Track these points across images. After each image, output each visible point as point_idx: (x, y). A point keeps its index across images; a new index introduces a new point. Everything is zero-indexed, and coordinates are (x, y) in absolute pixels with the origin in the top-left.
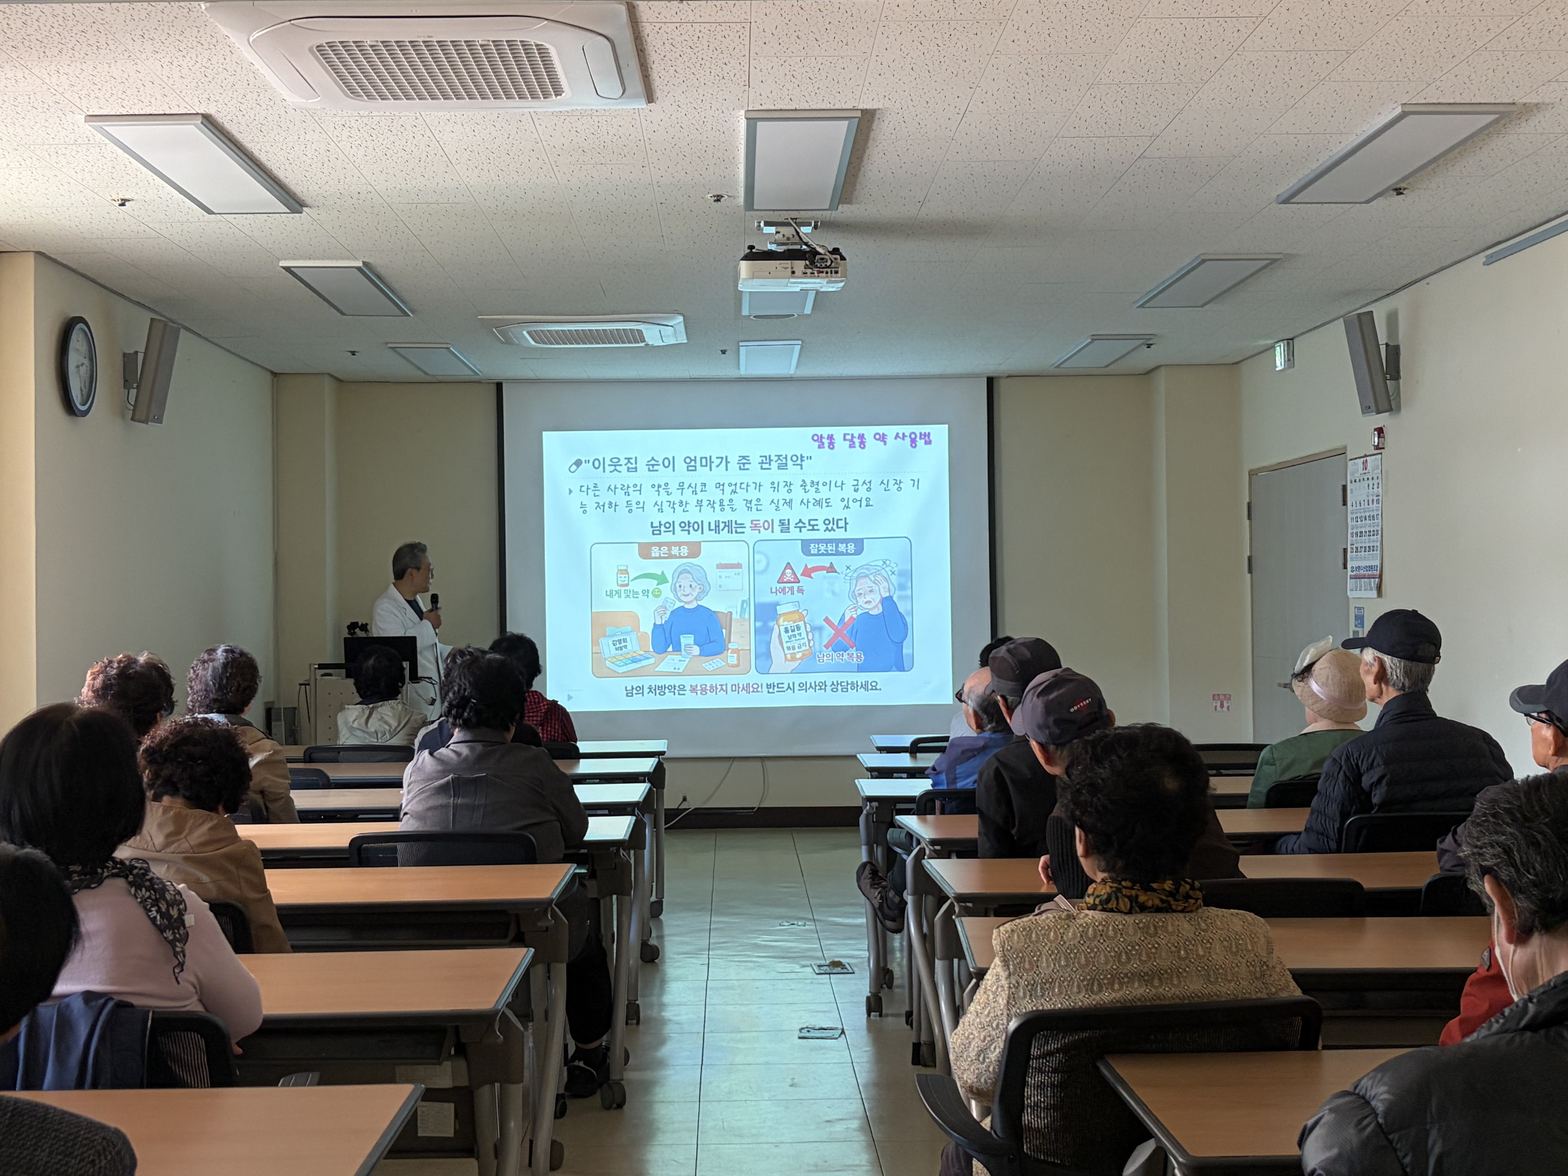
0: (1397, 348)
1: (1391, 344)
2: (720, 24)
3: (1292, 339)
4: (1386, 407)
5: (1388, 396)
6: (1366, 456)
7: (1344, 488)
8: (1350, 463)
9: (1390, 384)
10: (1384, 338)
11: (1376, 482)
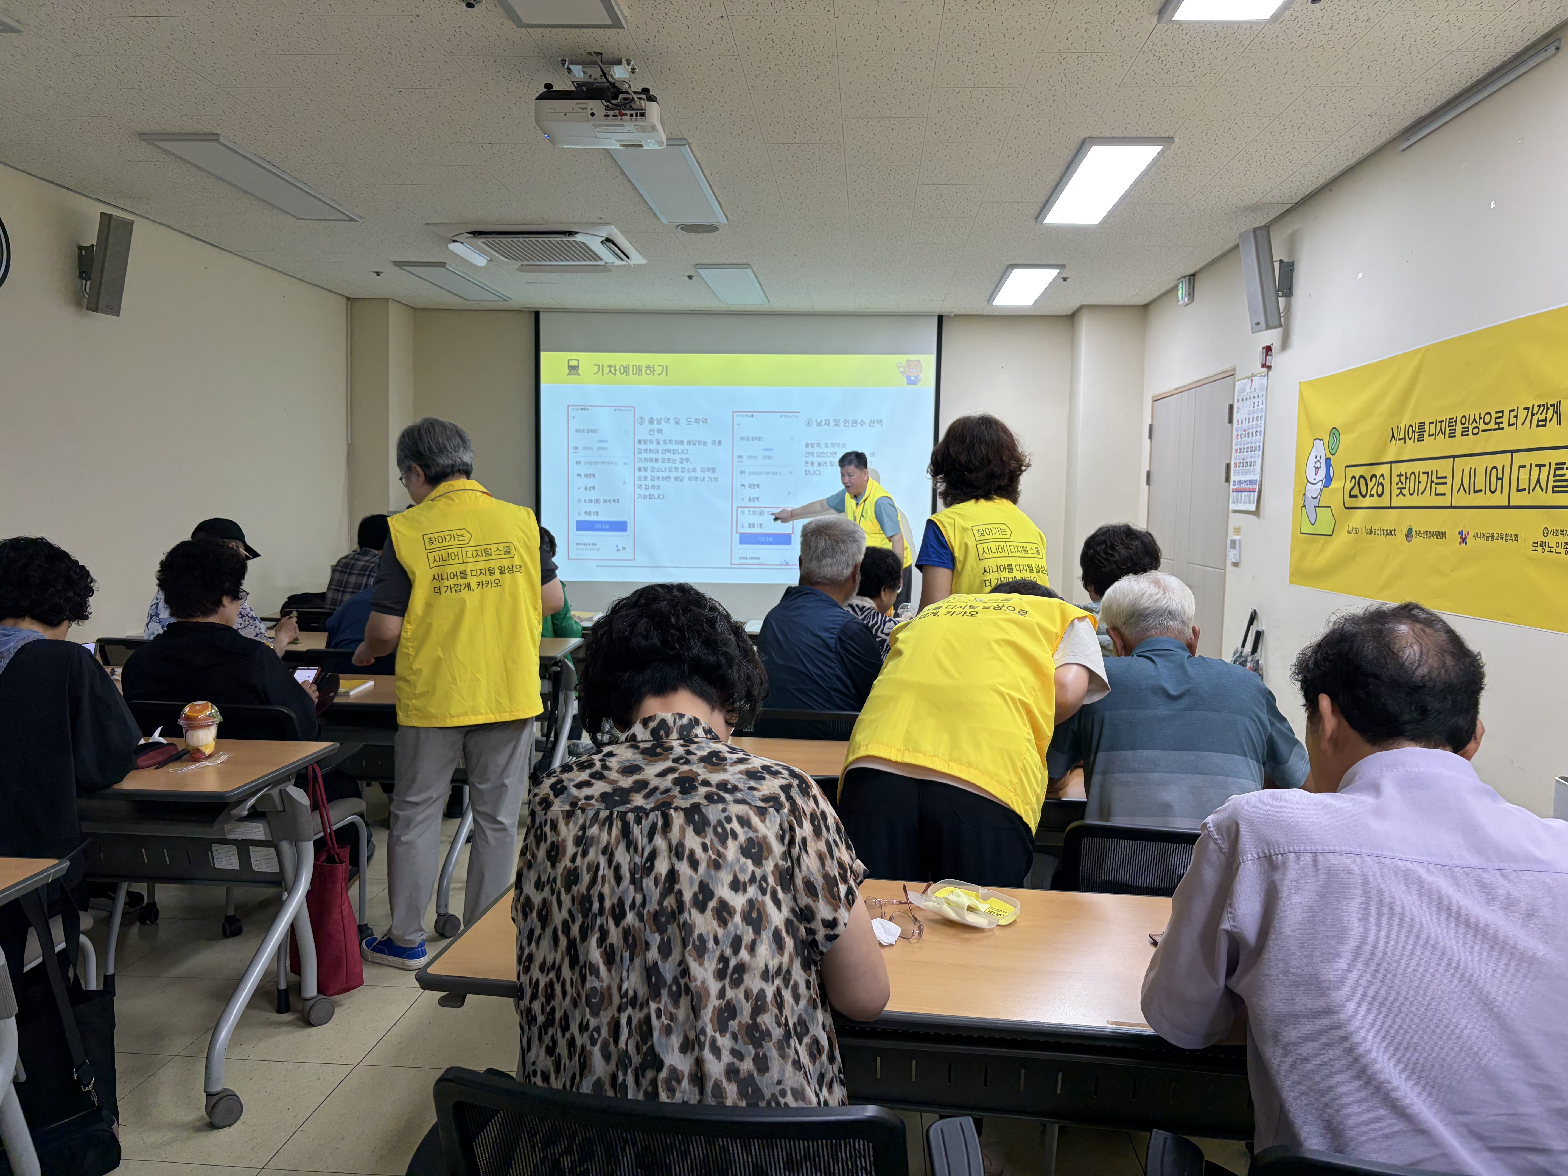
0: (1291, 264)
1: (1286, 260)
3: (1193, 275)
4: (1277, 323)
5: (1279, 313)
7: (1231, 407)
8: (1238, 383)
9: (1282, 300)
10: (1279, 254)
11: (1260, 400)
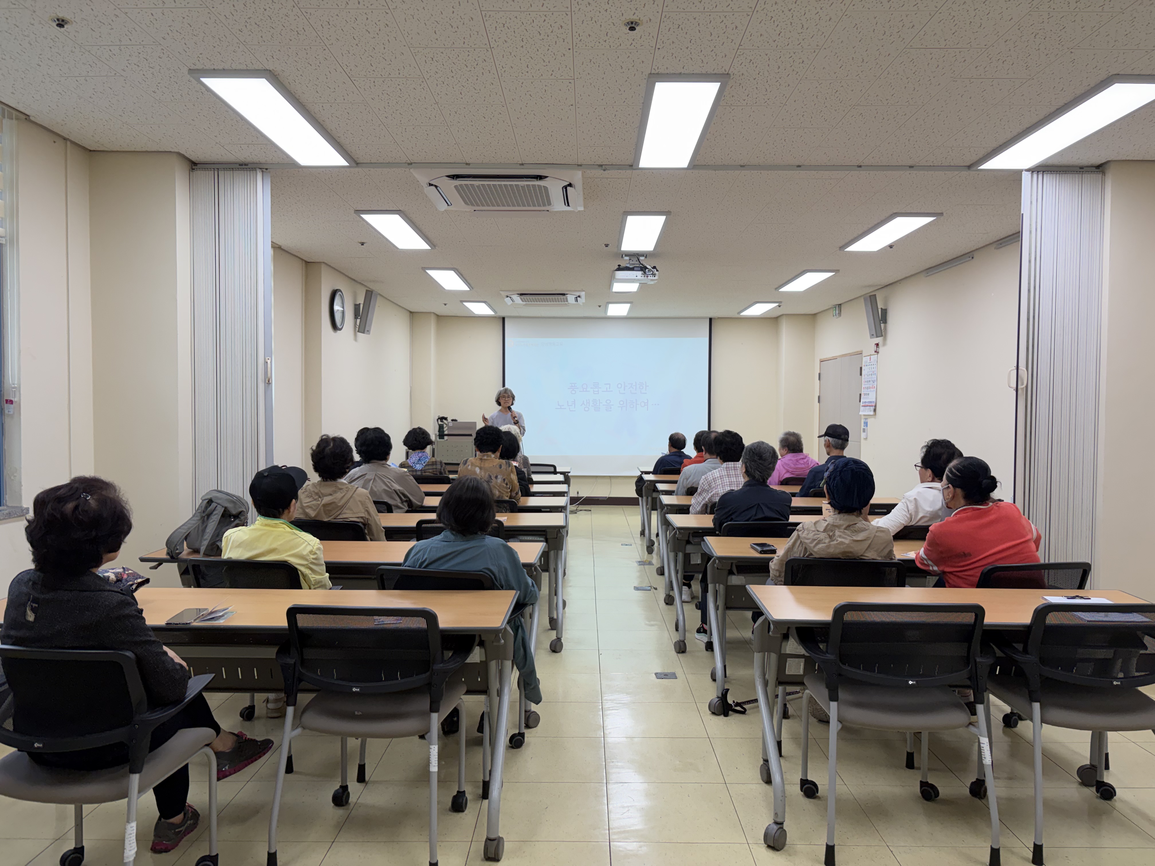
0: (886, 310)
1: (883, 308)
2: (619, 178)
3: (840, 305)
4: (880, 335)
5: (881, 330)
6: (871, 355)
7: (861, 368)
8: (864, 358)
9: (882, 325)
10: (880, 306)
11: (874, 366)
